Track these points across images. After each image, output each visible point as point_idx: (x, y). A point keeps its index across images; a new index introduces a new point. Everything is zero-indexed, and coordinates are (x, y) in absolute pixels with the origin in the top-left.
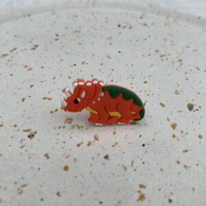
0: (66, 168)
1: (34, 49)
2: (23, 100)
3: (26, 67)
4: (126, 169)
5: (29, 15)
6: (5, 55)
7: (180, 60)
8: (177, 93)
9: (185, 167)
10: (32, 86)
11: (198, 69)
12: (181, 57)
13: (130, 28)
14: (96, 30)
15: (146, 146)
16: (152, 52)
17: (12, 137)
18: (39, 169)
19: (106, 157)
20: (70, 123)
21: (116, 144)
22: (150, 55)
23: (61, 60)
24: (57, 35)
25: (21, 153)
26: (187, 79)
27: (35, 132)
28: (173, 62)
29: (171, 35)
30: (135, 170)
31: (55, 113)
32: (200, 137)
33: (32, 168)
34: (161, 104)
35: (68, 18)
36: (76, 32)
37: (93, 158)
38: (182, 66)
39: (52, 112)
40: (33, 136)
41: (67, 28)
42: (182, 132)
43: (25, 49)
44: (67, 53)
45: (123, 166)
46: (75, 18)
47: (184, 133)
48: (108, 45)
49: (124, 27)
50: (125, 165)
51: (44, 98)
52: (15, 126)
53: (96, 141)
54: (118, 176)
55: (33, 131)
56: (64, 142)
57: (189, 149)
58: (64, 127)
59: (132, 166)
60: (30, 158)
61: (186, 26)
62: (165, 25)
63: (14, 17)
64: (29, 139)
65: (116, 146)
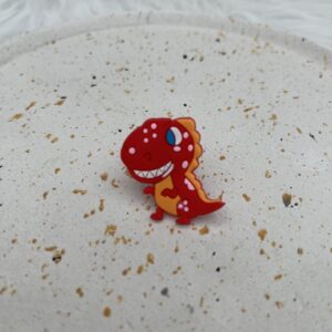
0: (107, 312)
1: (60, 103)
2: (45, 195)
3: (49, 136)
4: (192, 311)
5: (54, 42)
6: (18, 116)
7: (274, 117)
8: (268, 175)
9: (277, 303)
10: (57, 170)
11: (299, 131)
12: (274, 112)
13: (202, 60)
14: (150, 65)
15: (222, 271)
16: (233, 102)
17: (30, 261)
18: (69, 314)
19: (165, 292)
20: (112, 234)
21: (179, 268)
22: (229, 108)
23: (100, 122)
24: (94, 78)
25: (43, 288)
26: (283, 151)
27: (63, 252)
28: (263, 121)
29: (261, 71)
30: (205, 312)
31: (91, 217)
32: (300, 251)
33: (59, 312)
34: (245, 196)
35: (111, 45)
36: (121, 70)
37: (145, 295)
38: (277, 127)
39: (86, 216)
40: (60, 258)
41: (108, 63)
42: (274, 244)
43: (48, 105)
44: (108, 110)
45: (189, 306)
46: (120, 45)
47: (277, 246)
48: (168, 93)
49: (193, 59)
50: (192, 304)
51: (76, 192)
52: (34, 241)
53: (150, 264)
54: (182, 323)
55: (59, 250)
56: (104, 268)
57: (283, 273)
58: (104, 242)
59: (201, 305)
60: (55, 296)
61: (283, 53)
62: (253, 51)
63: (30, 45)
64: (53, 263)
65: (180, 272)
